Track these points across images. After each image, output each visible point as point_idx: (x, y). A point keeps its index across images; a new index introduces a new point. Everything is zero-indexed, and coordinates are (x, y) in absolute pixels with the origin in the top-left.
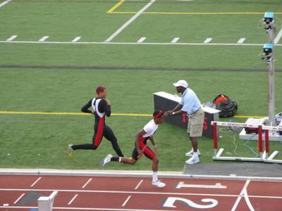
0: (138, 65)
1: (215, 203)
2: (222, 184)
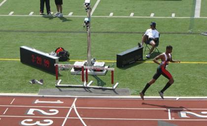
0: (10, 29)
1: (57, 112)
2: (61, 101)
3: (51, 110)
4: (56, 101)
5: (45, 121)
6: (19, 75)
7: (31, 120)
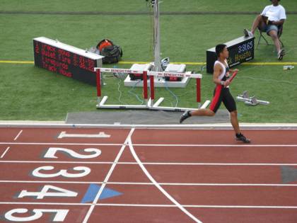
1: (98, 152)
2: (106, 133)
3: (87, 150)
4: (98, 133)
5: (76, 169)
6: (32, 90)
7: (51, 168)
